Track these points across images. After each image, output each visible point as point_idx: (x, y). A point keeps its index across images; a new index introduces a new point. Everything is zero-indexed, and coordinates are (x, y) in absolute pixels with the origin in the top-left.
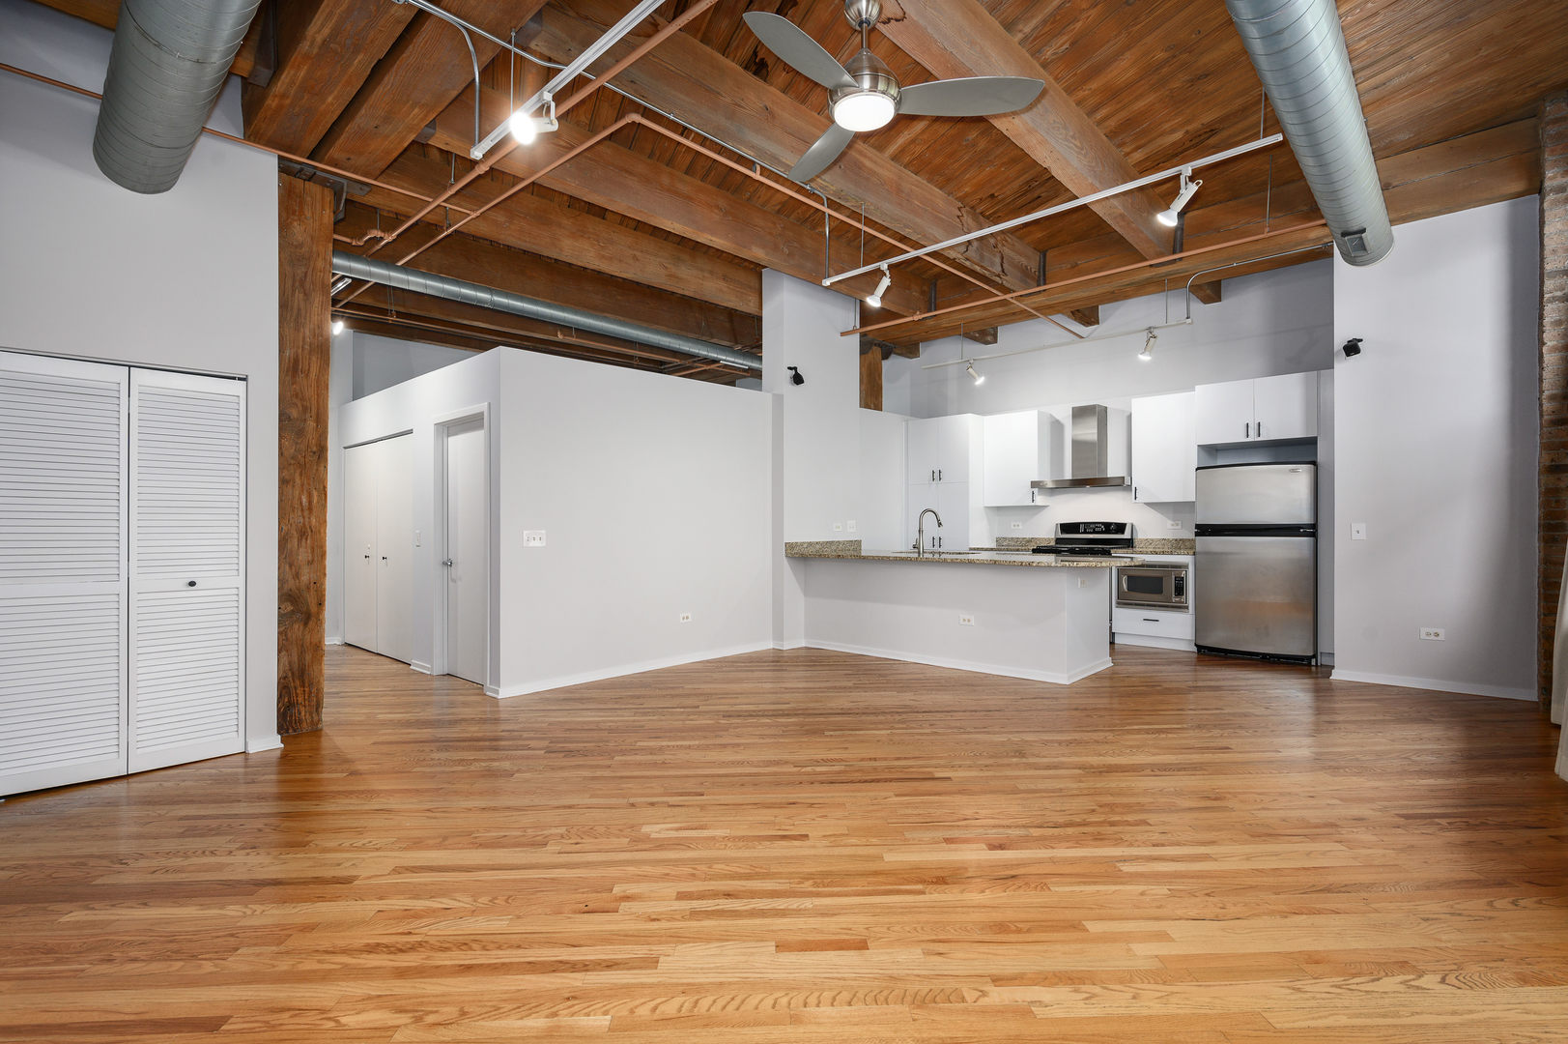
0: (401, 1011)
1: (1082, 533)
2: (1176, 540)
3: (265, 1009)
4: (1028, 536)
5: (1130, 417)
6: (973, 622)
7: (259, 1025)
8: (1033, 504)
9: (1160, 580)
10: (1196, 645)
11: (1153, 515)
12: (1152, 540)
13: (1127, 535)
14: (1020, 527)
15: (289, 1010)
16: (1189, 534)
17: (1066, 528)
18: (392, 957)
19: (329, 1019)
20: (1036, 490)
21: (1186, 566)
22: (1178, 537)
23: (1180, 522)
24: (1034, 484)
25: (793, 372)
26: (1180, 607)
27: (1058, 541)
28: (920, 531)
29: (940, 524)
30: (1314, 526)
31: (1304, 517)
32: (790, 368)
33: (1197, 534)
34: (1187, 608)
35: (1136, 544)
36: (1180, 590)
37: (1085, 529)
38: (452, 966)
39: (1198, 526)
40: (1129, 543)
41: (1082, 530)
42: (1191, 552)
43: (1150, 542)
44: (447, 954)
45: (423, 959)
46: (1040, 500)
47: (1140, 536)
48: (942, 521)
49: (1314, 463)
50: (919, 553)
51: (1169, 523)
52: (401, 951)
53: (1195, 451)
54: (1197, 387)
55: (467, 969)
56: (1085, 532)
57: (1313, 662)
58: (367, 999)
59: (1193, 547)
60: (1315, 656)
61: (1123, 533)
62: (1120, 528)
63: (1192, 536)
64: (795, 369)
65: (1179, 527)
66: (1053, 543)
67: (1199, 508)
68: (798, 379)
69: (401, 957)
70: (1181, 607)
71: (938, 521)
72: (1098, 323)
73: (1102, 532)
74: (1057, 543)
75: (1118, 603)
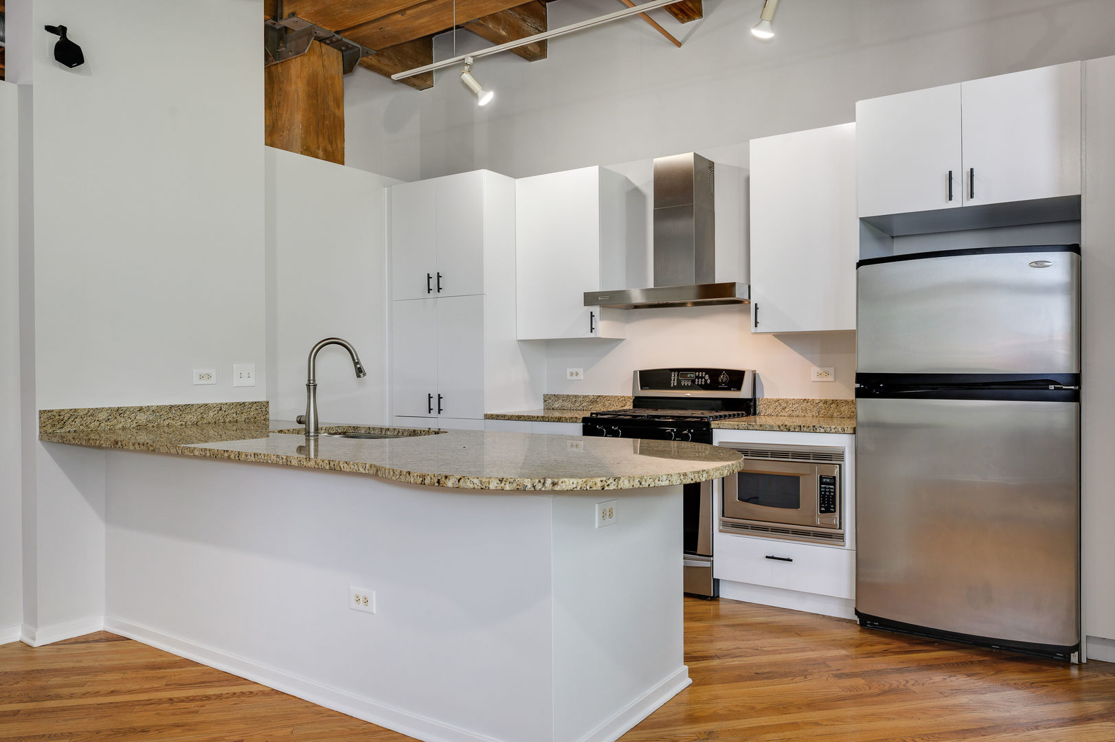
1: (675, 388)
2: (825, 402)
4: (592, 392)
5: (748, 180)
6: (373, 606)
8: (592, 335)
9: (794, 480)
10: (857, 613)
11: (787, 356)
12: (787, 401)
13: (745, 393)
14: (581, 377)
16: (846, 390)
17: (649, 378)
20: (596, 310)
21: (841, 456)
22: (830, 397)
23: (831, 370)
24: (590, 299)
25: (57, 38)
26: (829, 536)
27: (638, 402)
28: (311, 387)
29: (360, 371)
30: (1076, 379)
31: (1059, 361)
32: (50, 29)
33: (860, 394)
34: (841, 537)
35: (760, 408)
36: (829, 502)
37: (679, 381)
39: (860, 377)
40: (747, 408)
41: (674, 383)
42: (849, 425)
43: (782, 404)
46: (604, 329)
47: (768, 393)
48: (364, 365)
49: (1075, 249)
50: (307, 433)
51: (815, 370)
53: (855, 228)
54: (860, 105)
56: (679, 387)
57: (1074, 658)
59: (853, 416)
60: (1077, 648)
61: (739, 388)
62: (735, 378)
63: (851, 396)
64: (61, 31)
65: (831, 378)
66: (629, 406)
67: (862, 343)
68: (69, 54)
70: (832, 536)
71: (356, 363)
72: (700, 15)
73: (705, 387)
74: (634, 406)
75: (724, 524)
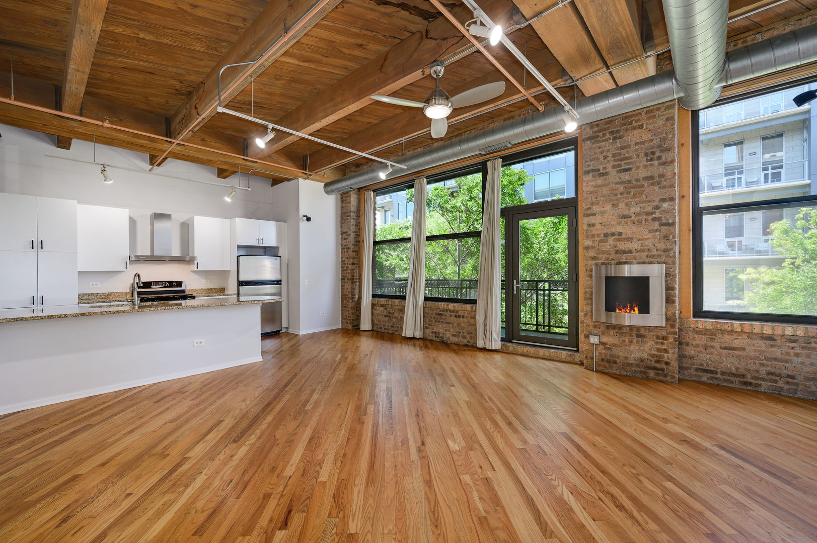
0: (640, 481)
2: (208, 289)
3: (687, 524)
7: (694, 520)
8: (126, 270)
14: (99, 286)
15: (677, 515)
18: (619, 497)
19: (665, 499)
20: (128, 261)
23: (209, 280)
30: (281, 280)
31: (274, 277)
35: (187, 292)
38: (606, 476)
43: (194, 290)
44: (601, 480)
45: (611, 487)
49: (281, 257)
51: (204, 281)
52: (612, 496)
55: (604, 472)
58: (645, 493)
60: (281, 330)
61: (181, 287)
62: (179, 284)
65: (209, 283)
69: (615, 494)
73: (168, 287)
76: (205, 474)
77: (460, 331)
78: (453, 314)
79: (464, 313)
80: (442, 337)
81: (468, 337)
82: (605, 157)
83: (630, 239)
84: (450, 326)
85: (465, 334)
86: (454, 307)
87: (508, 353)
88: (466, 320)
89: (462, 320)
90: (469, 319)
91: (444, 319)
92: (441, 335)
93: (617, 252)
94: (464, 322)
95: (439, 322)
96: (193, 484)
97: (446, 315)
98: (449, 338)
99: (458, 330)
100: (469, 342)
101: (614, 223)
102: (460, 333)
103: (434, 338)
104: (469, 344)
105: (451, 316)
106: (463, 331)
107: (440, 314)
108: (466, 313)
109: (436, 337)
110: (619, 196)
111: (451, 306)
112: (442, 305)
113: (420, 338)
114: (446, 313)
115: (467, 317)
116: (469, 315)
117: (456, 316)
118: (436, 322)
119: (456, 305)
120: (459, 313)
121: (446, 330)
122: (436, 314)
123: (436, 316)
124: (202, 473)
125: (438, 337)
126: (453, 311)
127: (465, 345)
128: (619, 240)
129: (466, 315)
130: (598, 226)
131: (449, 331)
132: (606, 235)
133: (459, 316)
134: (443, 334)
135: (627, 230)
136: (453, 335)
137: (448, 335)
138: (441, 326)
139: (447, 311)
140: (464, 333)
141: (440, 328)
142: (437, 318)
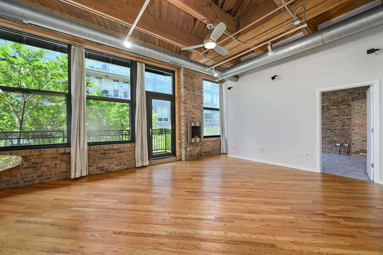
76: (319, 250)
77: (121, 161)
78: (116, 152)
79: (125, 149)
80: (106, 169)
81: (128, 164)
82: (189, 84)
83: (195, 114)
84: (114, 159)
85: (126, 162)
86: (118, 146)
87: (152, 165)
88: (126, 153)
89: (123, 154)
90: (128, 153)
91: (108, 156)
92: (105, 168)
93: (192, 118)
94: (124, 155)
95: (103, 159)
96: (331, 252)
97: (110, 153)
98: (113, 168)
99: (120, 161)
100: (128, 166)
101: (191, 108)
102: (122, 162)
103: (98, 172)
104: (129, 167)
105: (114, 153)
106: (124, 160)
107: (105, 153)
108: (126, 149)
109: (100, 171)
110: (192, 99)
111: (115, 146)
112: (106, 147)
113: (87, 176)
114: (110, 152)
115: (127, 151)
116: (128, 150)
117: (118, 152)
118: (100, 159)
119: (120, 145)
120: (121, 150)
121: (110, 164)
122: (100, 154)
123: (100, 156)
124: (319, 252)
125: (103, 170)
126: (116, 149)
127: (126, 169)
128: (193, 114)
129: (126, 151)
130: (188, 108)
131: (113, 163)
132: (190, 112)
133: (121, 152)
134: (108, 166)
135: (194, 111)
136: (116, 165)
137: (112, 166)
138: (105, 161)
139: (111, 150)
140: (124, 162)
141: (105, 164)
142: (102, 157)
